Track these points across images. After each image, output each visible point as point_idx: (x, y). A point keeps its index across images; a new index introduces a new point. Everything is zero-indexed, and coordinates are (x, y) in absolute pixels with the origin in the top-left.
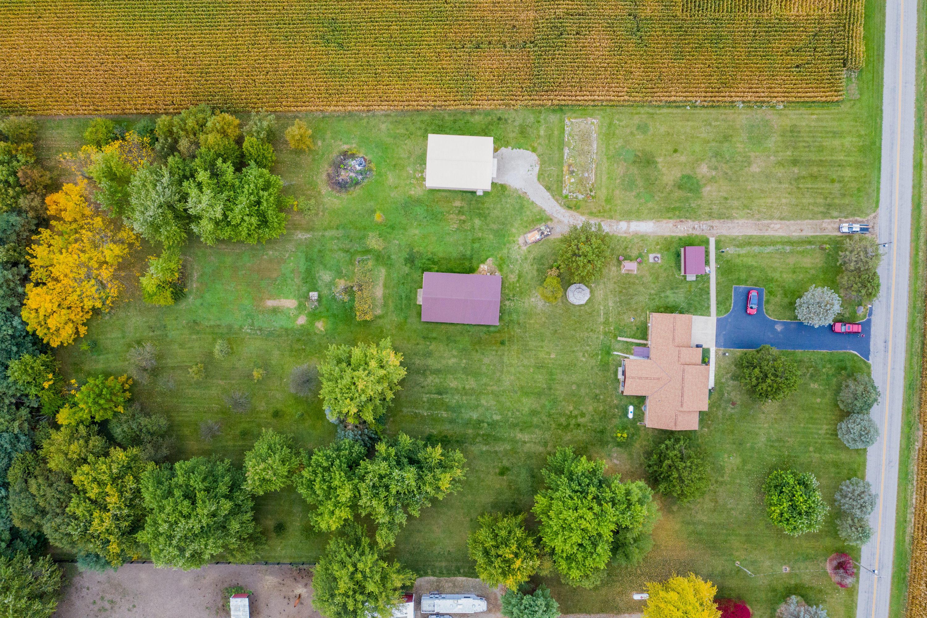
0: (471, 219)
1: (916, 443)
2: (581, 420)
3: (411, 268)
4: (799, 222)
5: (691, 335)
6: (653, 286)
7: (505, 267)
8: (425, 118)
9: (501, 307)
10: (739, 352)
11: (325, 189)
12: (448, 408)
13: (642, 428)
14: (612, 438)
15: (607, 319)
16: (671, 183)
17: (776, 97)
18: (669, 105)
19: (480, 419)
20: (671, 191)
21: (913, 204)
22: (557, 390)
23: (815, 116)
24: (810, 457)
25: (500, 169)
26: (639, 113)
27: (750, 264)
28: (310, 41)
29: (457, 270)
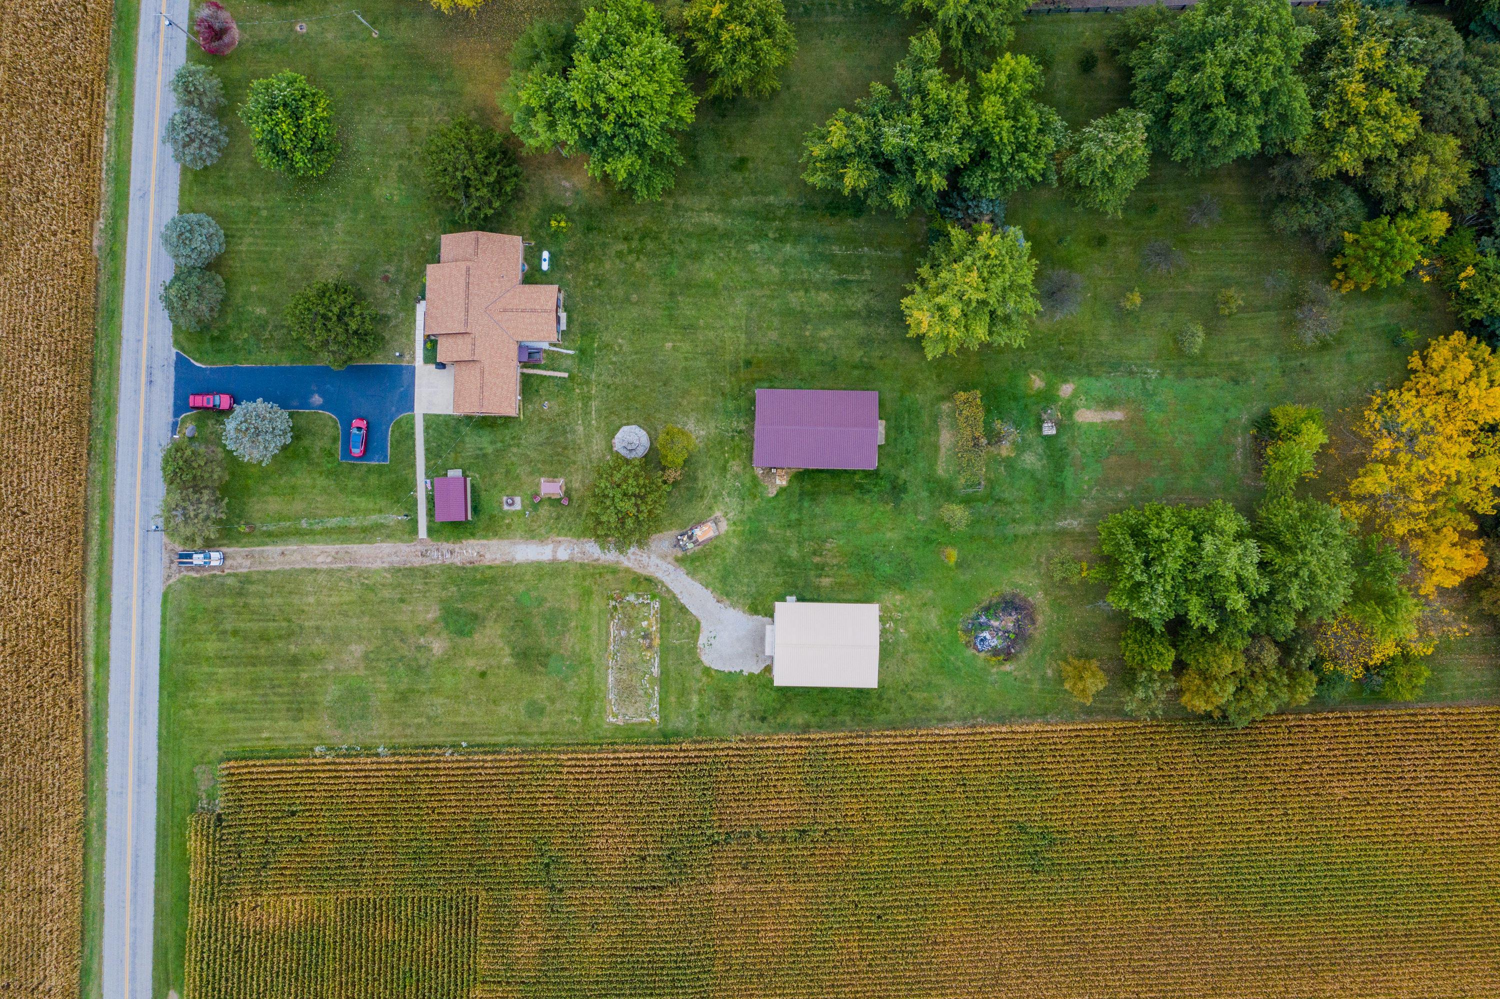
0: (804, 557)
1: (102, 227)
2: (622, 247)
3: (897, 478)
4: (287, 567)
5: (456, 381)
6: (514, 459)
7: (748, 484)
8: (883, 717)
9: (753, 420)
10: (379, 360)
11: (1038, 598)
12: (830, 259)
13: (527, 236)
14: (573, 221)
15: (586, 405)
16: (489, 623)
17: (327, 764)
18: (494, 749)
19: (780, 245)
20: (488, 610)
21: (110, 600)
22: (660, 293)
23: (264, 735)
24: (266, 201)
25: (760, 639)
26: (542, 734)
27: (364, 499)
28: (1071, 835)
29: (823, 475)
